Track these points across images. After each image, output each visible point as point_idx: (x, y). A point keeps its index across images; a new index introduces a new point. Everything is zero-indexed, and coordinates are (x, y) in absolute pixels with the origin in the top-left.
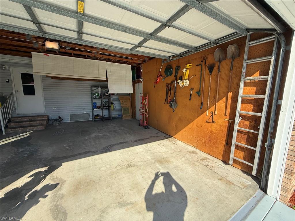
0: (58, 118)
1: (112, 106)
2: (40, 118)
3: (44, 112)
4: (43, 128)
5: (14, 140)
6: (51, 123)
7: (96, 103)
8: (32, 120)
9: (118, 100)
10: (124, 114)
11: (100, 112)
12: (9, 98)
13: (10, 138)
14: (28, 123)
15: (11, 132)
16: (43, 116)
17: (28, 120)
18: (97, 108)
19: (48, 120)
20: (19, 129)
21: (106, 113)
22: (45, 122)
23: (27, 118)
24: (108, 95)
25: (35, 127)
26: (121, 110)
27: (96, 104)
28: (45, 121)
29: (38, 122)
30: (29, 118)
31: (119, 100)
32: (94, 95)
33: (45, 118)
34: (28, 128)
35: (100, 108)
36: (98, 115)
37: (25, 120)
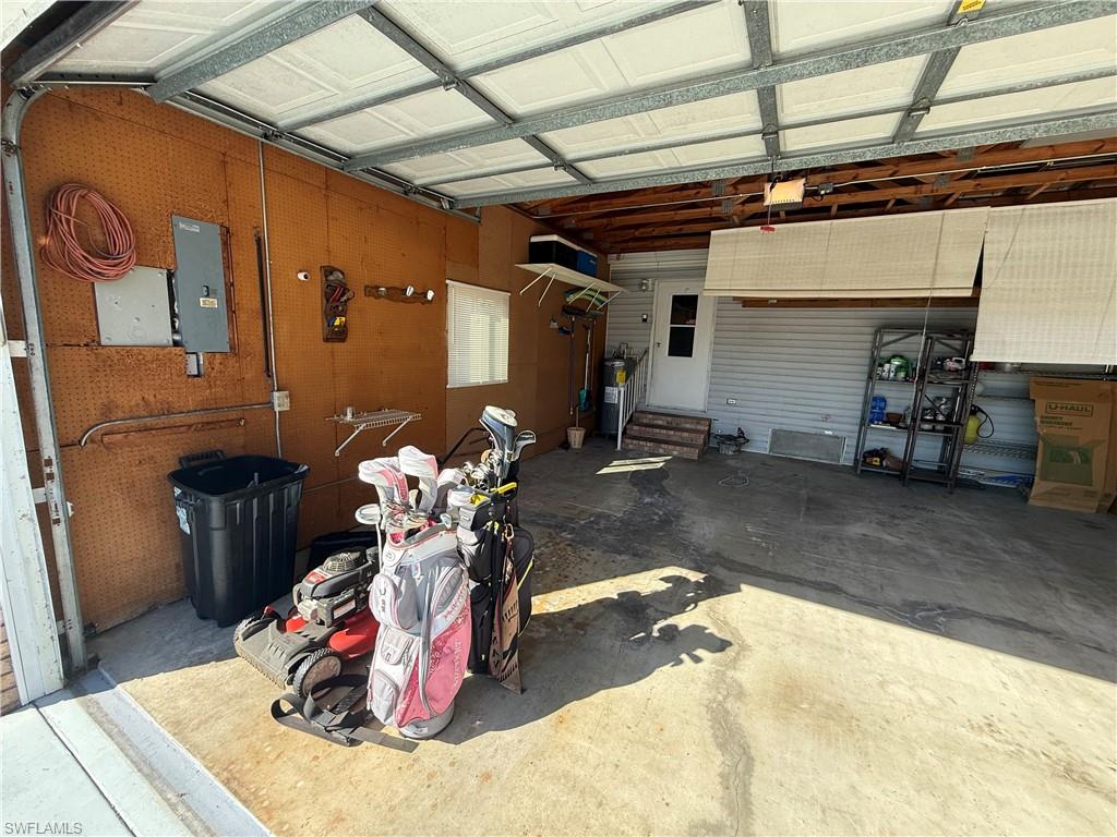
0: (736, 435)
1: (972, 424)
2: (692, 423)
3: (701, 408)
4: (694, 454)
5: (635, 468)
6: (713, 444)
7: (883, 400)
8: (674, 425)
9: (1024, 397)
10: (1044, 478)
11: (896, 440)
12: (640, 360)
13: (628, 462)
14: (664, 431)
15: (631, 446)
16: (698, 420)
17: (665, 424)
18: (885, 423)
19: (709, 433)
20: (644, 443)
21: (928, 450)
22: (700, 439)
23: (664, 418)
24: (957, 370)
25: (678, 448)
26: (1030, 452)
27: (883, 404)
28: (703, 436)
29: (686, 434)
30: (669, 419)
31: (1028, 399)
32: (881, 365)
33: (702, 428)
34: (663, 446)
35: (901, 424)
36: (882, 454)
37: (660, 422)
